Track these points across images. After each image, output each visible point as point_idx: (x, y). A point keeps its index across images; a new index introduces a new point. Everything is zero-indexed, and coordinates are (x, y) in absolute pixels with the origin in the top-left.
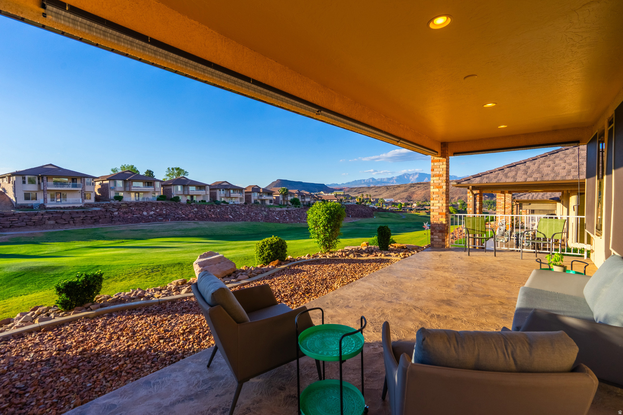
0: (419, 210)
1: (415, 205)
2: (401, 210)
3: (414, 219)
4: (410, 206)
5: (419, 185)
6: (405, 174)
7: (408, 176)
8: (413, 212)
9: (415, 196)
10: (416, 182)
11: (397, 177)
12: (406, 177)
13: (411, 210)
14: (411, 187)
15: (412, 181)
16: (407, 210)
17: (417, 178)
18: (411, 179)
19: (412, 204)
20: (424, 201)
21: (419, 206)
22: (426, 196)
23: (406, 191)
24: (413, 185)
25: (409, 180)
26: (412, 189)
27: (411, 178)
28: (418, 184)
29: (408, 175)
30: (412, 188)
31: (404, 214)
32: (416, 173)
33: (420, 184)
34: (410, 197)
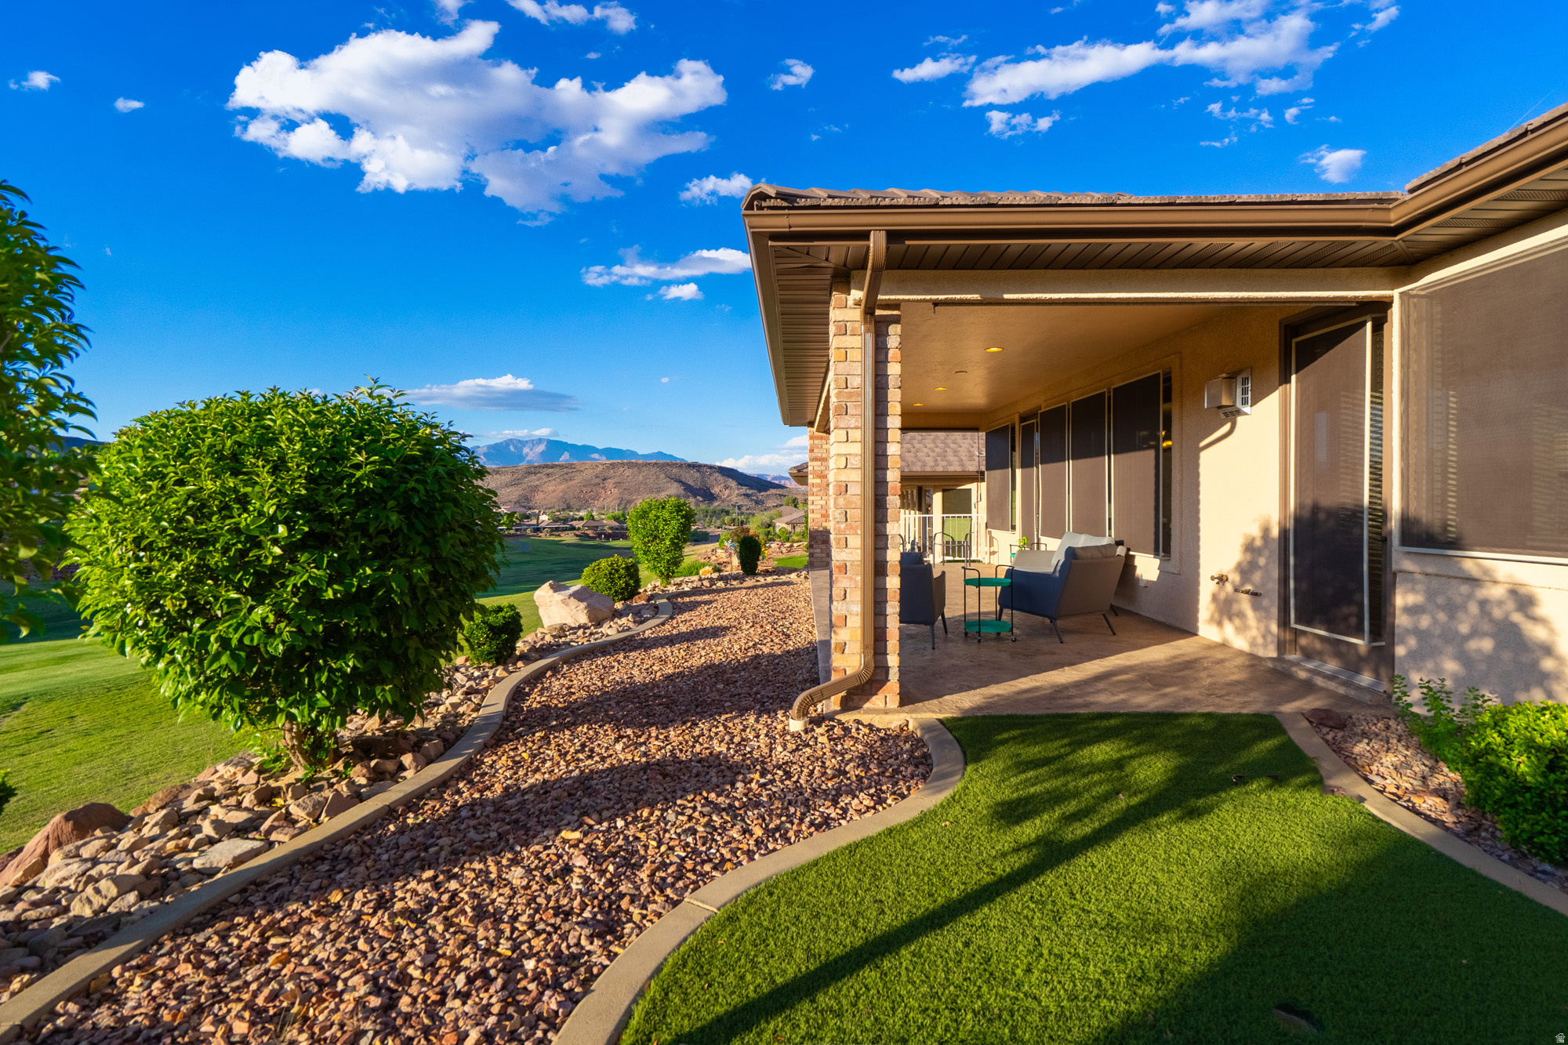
0: (557, 529)
1: (544, 518)
2: (512, 532)
3: (550, 552)
4: (534, 522)
5: (550, 470)
6: (511, 440)
7: (519, 445)
8: (543, 536)
9: (539, 497)
10: (542, 463)
11: (489, 447)
12: (512, 448)
13: (537, 530)
14: (530, 473)
15: (529, 458)
16: (528, 531)
17: (542, 453)
18: (527, 455)
19: (537, 516)
20: (564, 510)
21: (556, 520)
22: (567, 496)
23: (514, 483)
24: (532, 470)
25: (521, 457)
26: (533, 480)
27: (526, 450)
28: (547, 466)
29: (520, 443)
30: (533, 477)
31: (522, 540)
32: (540, 440)
33: (553, 467)
34: (527, 499)
